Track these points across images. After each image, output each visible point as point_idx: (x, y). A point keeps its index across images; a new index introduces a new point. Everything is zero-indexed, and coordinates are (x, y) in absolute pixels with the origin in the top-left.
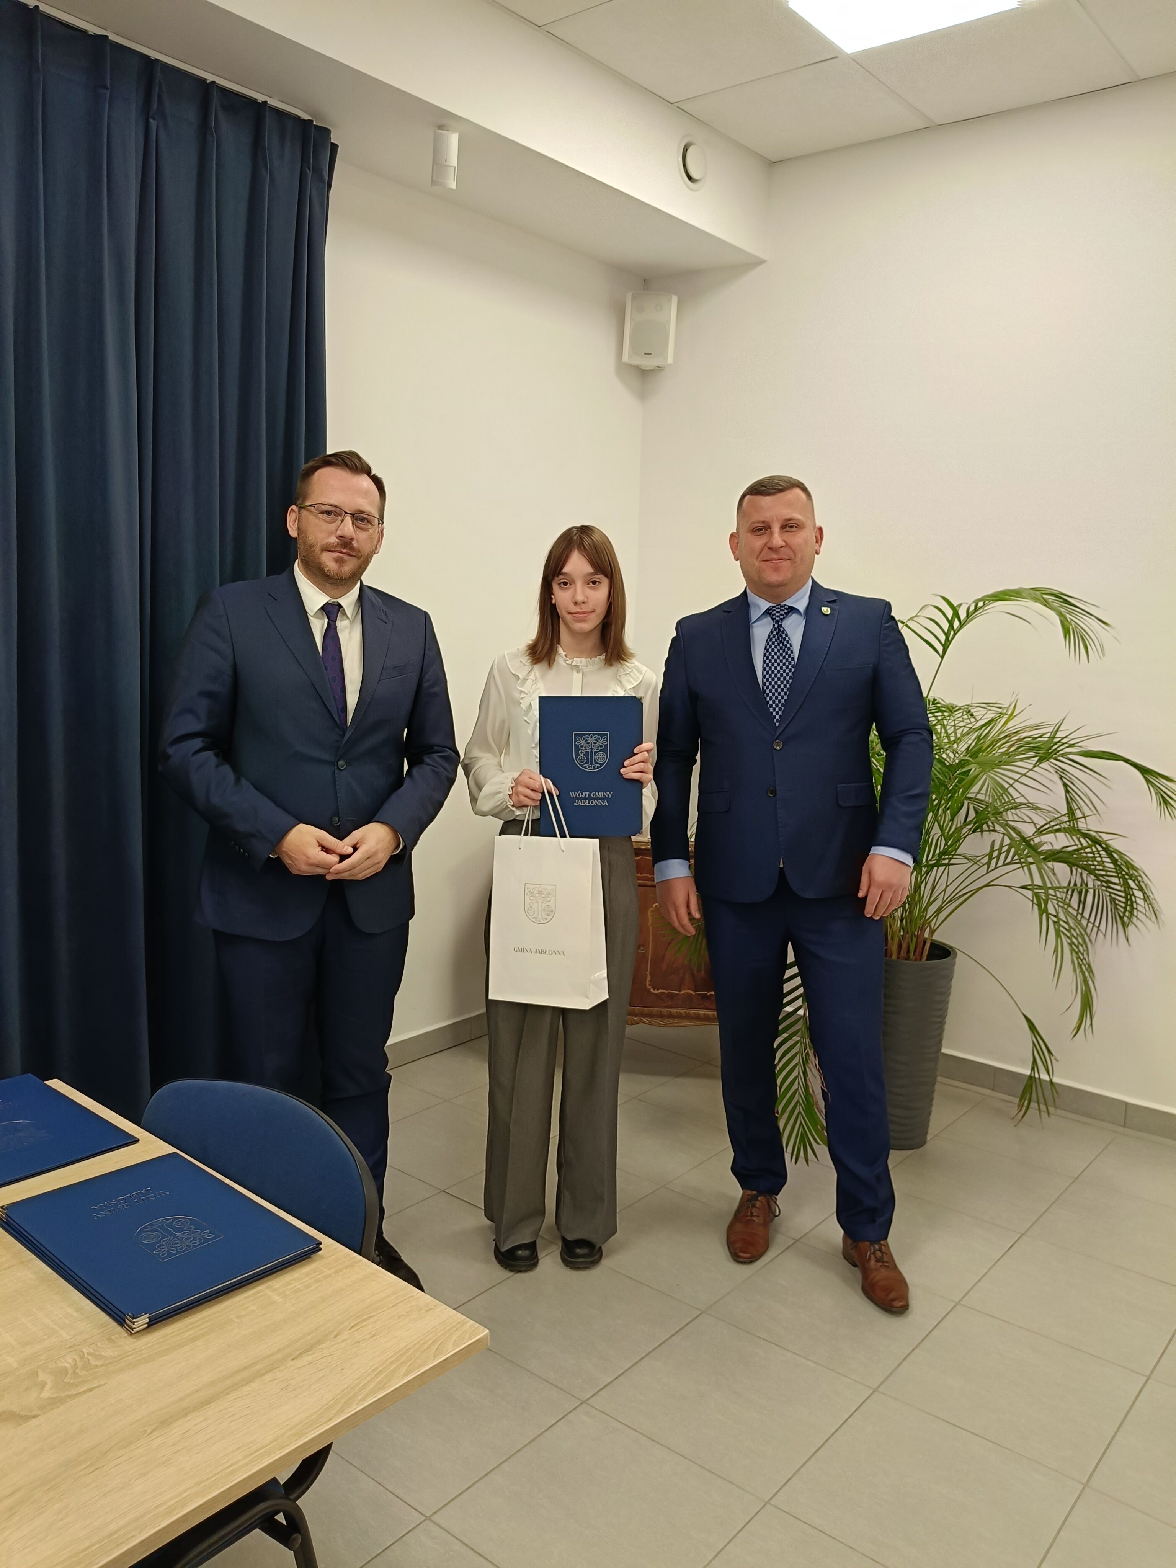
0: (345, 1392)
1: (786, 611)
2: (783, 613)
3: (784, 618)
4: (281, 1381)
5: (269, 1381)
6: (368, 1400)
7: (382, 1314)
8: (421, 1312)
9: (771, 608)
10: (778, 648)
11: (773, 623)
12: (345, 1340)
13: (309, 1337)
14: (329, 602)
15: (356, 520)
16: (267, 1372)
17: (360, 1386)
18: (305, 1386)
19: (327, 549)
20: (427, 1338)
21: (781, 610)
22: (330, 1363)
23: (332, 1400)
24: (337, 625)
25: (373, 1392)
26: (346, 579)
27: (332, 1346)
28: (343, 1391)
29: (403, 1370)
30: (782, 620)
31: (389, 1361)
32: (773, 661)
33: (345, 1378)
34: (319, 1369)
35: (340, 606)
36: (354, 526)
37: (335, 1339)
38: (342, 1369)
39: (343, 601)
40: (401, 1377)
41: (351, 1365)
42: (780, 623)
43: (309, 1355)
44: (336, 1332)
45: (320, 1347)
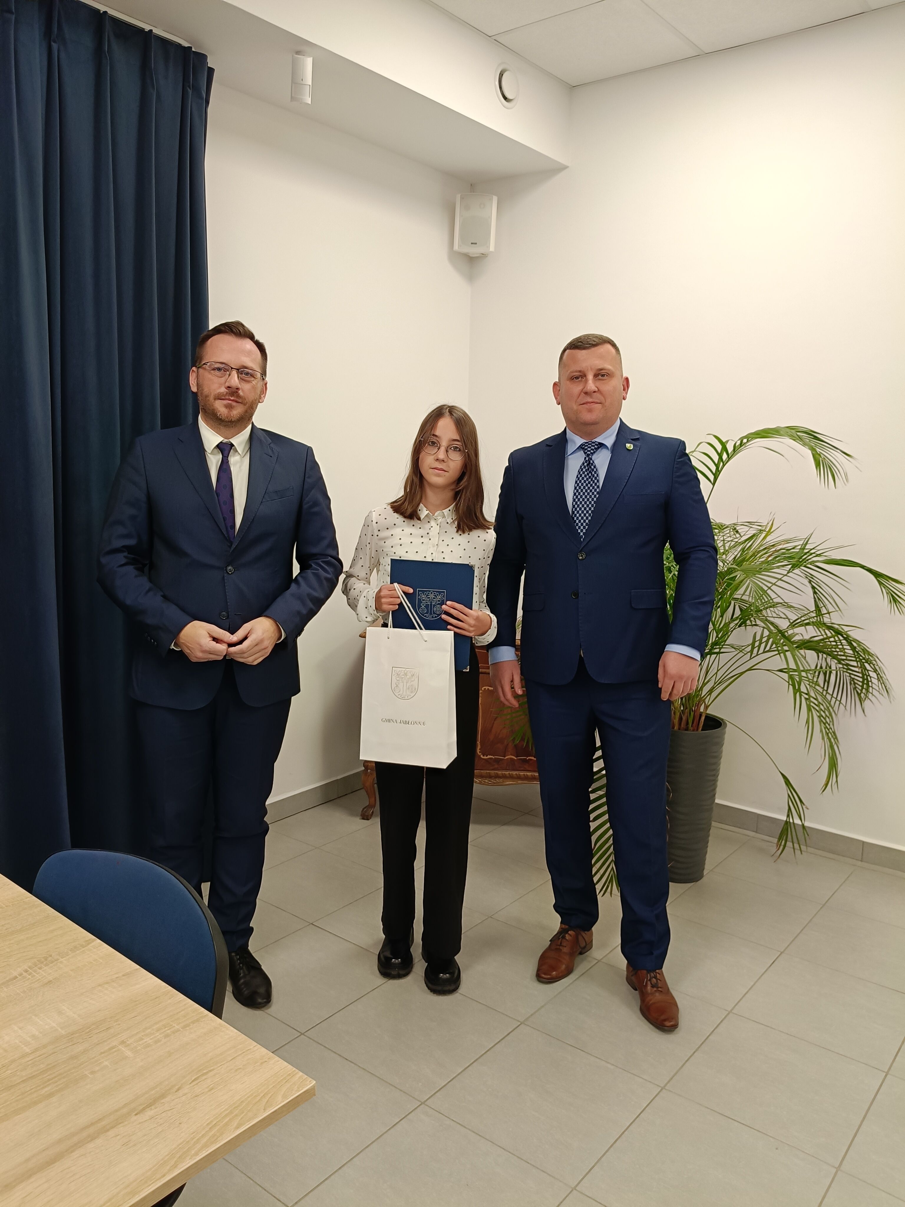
0: (180, 1146)
1: (596, 446)
2: (593, 448)
3: (594, 452)
4: (124, 1137)
5: (112, 1138)
7: (221, 1068)
8: (256, 1065)
9: (584, 443)
10: (587, 477)
11: (584, 457)
12: (186, 1094)
13: (153, 1092)
14: (223, 442)
15: (241, 373)
16: (112, 1128)
17: (195, 1140)
18: (145, 1142)
20: (260, 1091)
21: (592, 446)
22: (170, 1117)
24: (229, 460)
25: (206, 1146)
27: (173, 1100)
28: (178, 1146)
29: (235, 1123)
30: (592, 454)
31: (224, 1114)
33: (182, 1132)
34: (159, 1124)
35: (232, 445)
36: (239, 378)
37: (176, 1093)
38: (180, 1124)
39: (235, 441)
40: (232, 1130)
41: (188, 1119)
42: (590, 457)
43: (151, 1109)
44: (177, 1087)
45: (162, 1101)
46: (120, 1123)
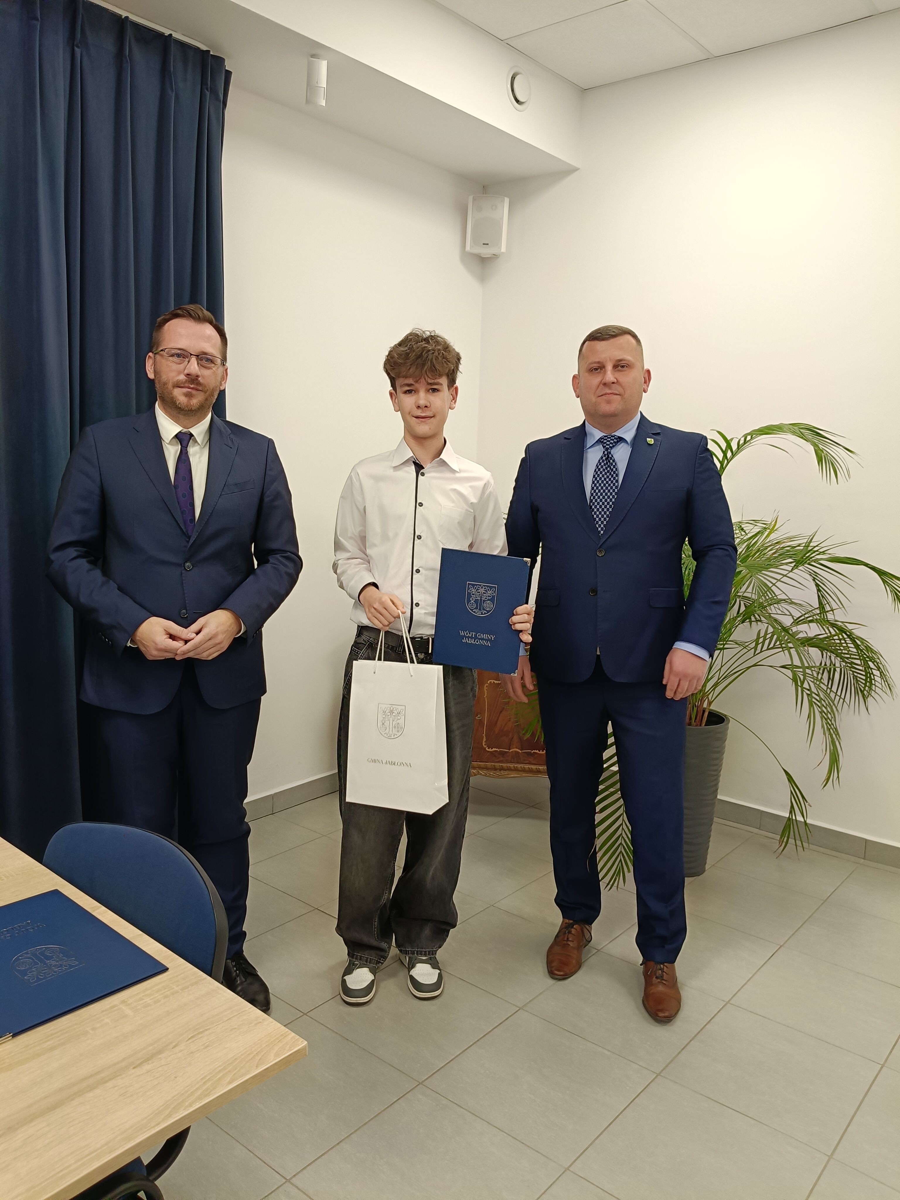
0: (175, 1098)
1: (615, 440)
2: (613, 442)
3: (613, 446)
4: (121, 1088)
5: (110, 1089)
6: (194, 1106)
7: (217, 1028)
8: (250, 1025)
9: (603, 437)
10: (606, 471)
11: (603, 450)
12: (182, 1050)
13: (151, 1048)
14: (182, 432)
15: (201, 360)
16: (110, 1079)
17: (189, 1092)
18: (141, 1093)
19: (178, 385)
20: (253, 1049)
21: (611, 440)
22: (166, 1071)
23: (163, 1105)
24: (188, 450)
25: (199, 1098)
26: (195, 410)
27: (170, 1056)
28: (173, 1097)
29: (228, 1079)
30: (611, 447)
31: (218, 1070)
32: (600, 482)
33: (177, 1085)
34: (155, 1077)
35: (191, 435)
36: (199, 365)
37: (173, 1049)
38: (176, 1077)
39: (193, 431)
40: (225, 1085)
41: (184, 1073)
42: (609, 451)
43: (148, 1064)
44: (174, 1044)
45: (159, 1056)
46: (119, 1076)
